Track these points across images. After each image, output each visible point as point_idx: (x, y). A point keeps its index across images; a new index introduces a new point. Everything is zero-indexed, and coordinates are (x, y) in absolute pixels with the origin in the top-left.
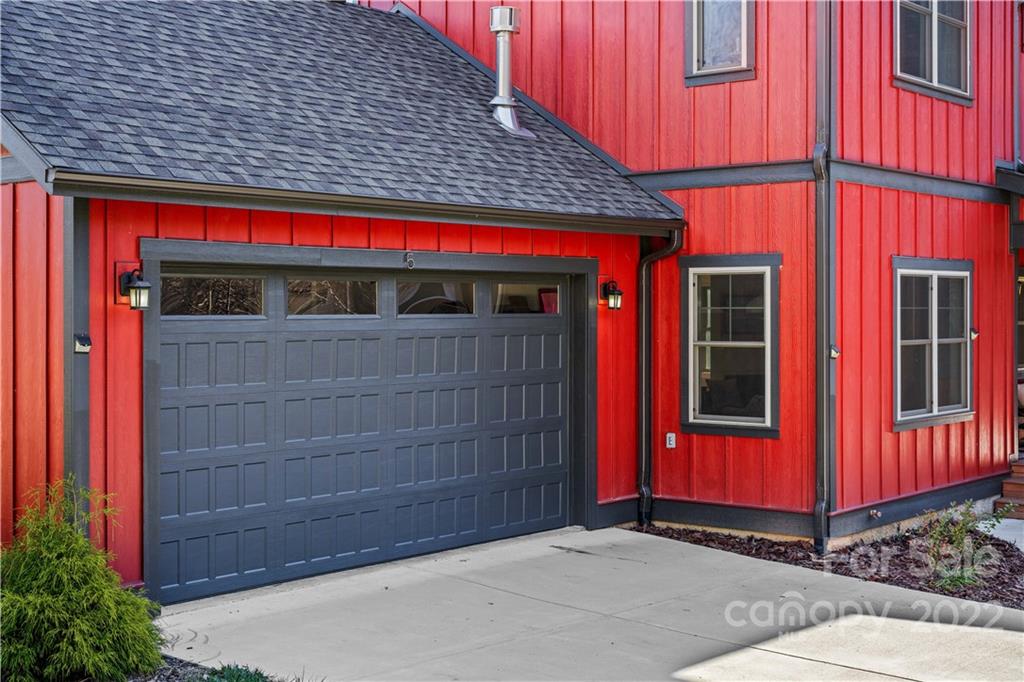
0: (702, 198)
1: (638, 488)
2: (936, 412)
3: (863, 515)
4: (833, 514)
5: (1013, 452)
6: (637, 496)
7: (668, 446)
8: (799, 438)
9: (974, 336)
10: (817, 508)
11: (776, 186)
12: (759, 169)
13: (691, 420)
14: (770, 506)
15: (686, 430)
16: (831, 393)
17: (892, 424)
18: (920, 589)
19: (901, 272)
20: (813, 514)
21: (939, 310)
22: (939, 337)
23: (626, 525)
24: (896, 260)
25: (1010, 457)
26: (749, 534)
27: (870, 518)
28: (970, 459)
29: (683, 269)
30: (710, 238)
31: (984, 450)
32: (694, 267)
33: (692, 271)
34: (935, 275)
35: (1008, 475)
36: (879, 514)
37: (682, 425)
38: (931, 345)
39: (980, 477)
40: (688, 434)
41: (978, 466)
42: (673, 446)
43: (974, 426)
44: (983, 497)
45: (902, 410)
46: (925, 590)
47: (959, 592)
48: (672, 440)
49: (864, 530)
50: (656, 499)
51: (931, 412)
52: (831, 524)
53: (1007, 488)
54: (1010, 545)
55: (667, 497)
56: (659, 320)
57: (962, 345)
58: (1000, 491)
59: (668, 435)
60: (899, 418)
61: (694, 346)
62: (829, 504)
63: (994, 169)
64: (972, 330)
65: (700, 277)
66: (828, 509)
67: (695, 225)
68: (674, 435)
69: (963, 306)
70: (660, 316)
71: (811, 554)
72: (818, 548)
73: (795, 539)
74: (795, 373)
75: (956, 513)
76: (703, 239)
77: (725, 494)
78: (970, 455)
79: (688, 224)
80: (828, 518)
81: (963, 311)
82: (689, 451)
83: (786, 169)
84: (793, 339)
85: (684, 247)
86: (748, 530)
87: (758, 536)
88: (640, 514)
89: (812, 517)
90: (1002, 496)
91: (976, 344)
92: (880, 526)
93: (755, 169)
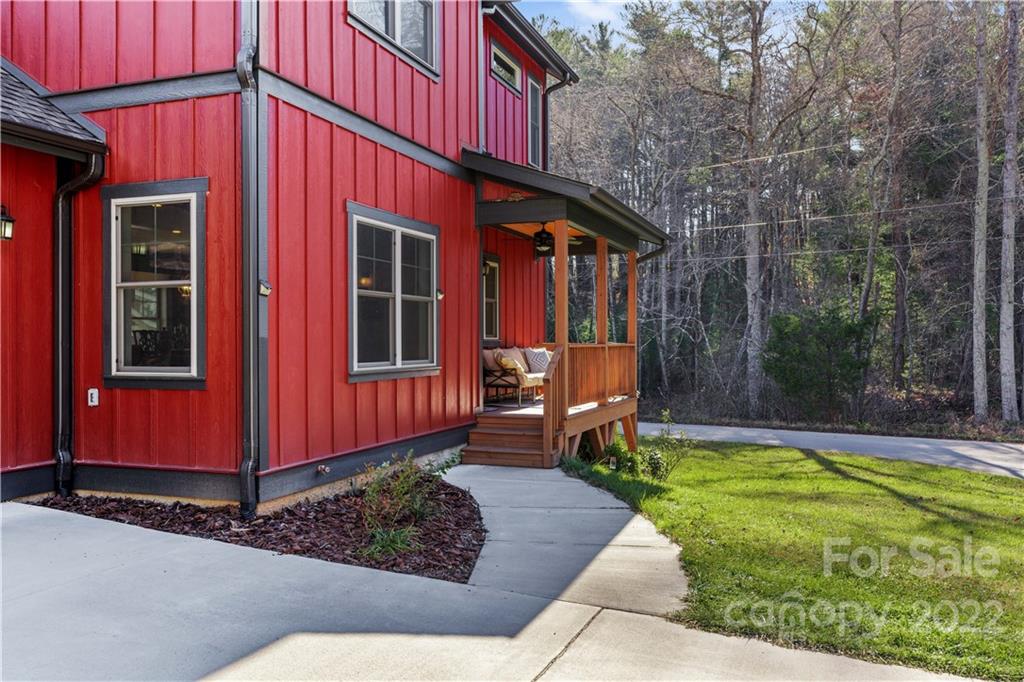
0: (126, 119)
1: (54, 454)
2: (399, 364)
3: (311, 471)
4: (262, 473)
5: (478, 405)
6: (53, 462)
7: (90, 404)
8: (227, 389)
9: (441, 297)
10: (244, 467)
11: (202, 101)
12: (185, 82)
13: (114, 372)
14: (197, 468)
15: (109, 385)
16: (261, 335)
17: (347, 375)
18: (344, 561)
19: (356, 218)
20: (237, 475)
21: (402, 267)
22: (403, 293)
23: (25, 499)
24: (350, 205)
25: (475, 409)
26: (174, 500)
27: (318, 473)
28: (437, 411)
29: (106, 201)
30: (134, 163)
31: (451, 404)
32: (115, 198)
33: (115, 202)
34: (399, 231)
35: (474, 425)
36: (328, 469)
37: (106, 379)
38: (394, 298)
39: (447, 428)
40: (112, 389)
41: (445, 418)
42: (95, 402)
43: (441, 379)
44: (451, 446)
45: (359, 361)
46: (349, 563)
47: (387, 561)
48: (94, 397)
49: (312, 487)
50: (78, 465)
51: (395, 364)
52: (261, 485)
53: (472, 437)
54: (464, 493)
55: (89, 462)
56: (81, 260)
57: (429, 305)
58: (466, 440)
59: (90, 391)
60: (356, 369)
61: (118, 288)
62: (257, 461)
63: (460, 149)
64: (438, 290)
65: (124, 209)
66: (256, 468)
67: (119, 152)
68: (97, 390)
69: (429, 267)
70: (81, 256)
71: (233, 522)
72: (246, 512)
73: (223, 503)
74: (223, 314)
75: (424, 462)
76: (127, 165)
77: (149, 456)
78: (437, 407)
79: (110, 150)
80: (257, 479)
81: (429, 272)
82: (112, 407)
83: (211, 79)
84: (222, 275)
85: (107, 175)
86: (175, 496)
87: (185, 501)
88: (56, 483)
89: (238, 477)
90: (468, 444)
91: (443, 304)
92: (334, 482)
93: (180, 82)
